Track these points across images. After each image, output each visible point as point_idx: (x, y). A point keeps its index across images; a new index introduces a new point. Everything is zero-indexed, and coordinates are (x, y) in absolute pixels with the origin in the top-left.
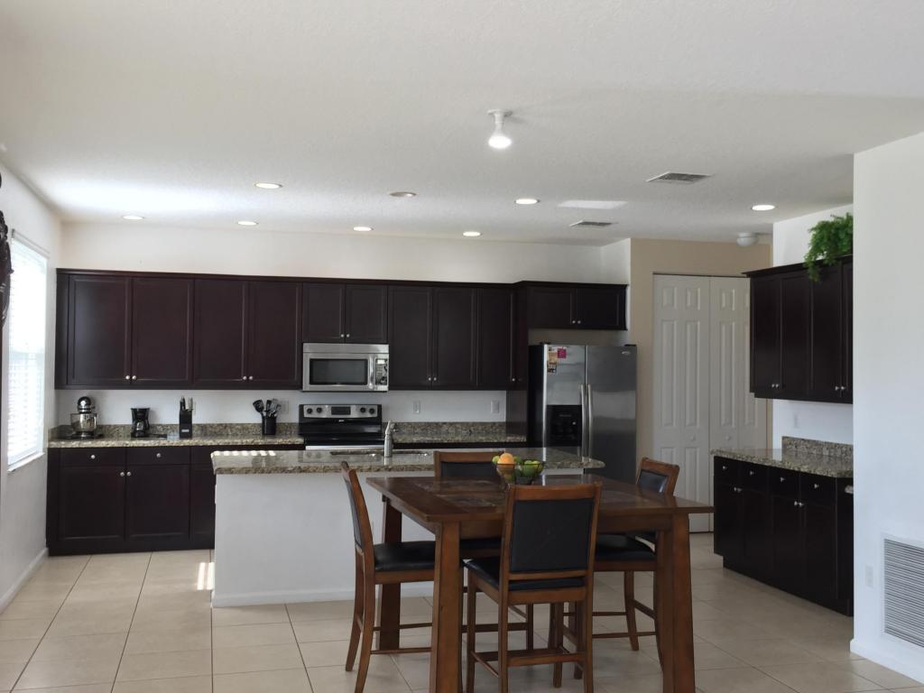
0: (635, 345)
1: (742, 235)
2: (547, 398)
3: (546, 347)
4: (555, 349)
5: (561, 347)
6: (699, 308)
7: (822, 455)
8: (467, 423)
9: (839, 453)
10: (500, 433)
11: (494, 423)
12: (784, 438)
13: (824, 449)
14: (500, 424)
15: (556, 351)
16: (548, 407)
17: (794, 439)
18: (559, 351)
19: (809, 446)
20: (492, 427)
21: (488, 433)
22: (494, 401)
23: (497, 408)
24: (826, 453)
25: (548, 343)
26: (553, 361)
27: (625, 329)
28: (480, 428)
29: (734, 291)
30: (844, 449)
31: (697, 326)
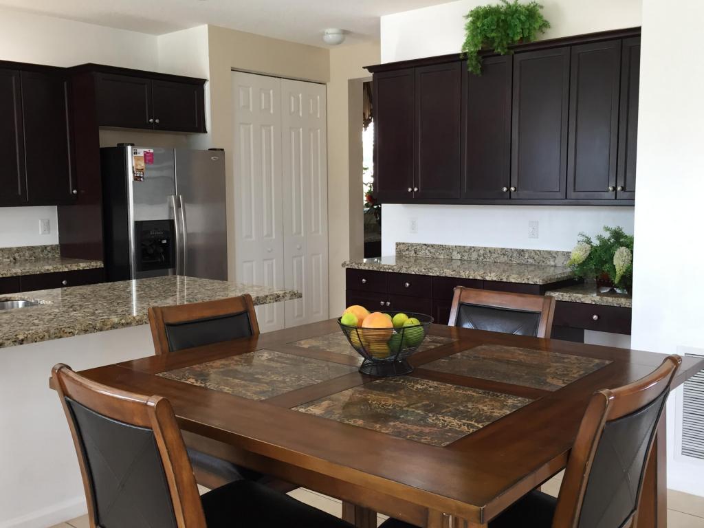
0: (222, 150)
1: (330, 31)
2: (135, 213)
3: (129, 148)
4: (141, 152)
5: (147, 150)
6: (272, 111)
7: (452, 259)
8: (10, 249)
9: (474, 256)
10: (54, 259)
11: (45, 247)
12: (398, 244)
13: (455, 253)
14: (53, 248)
15: (142, 155)
16: (137, 223)
17: (412, 245)
18: (146, 154)
19: (432, 250)
20: (42, 251)
21: (37, 259)
22: (42, 220)
23: (47, 227)
24: (457, 256)
25: (132, 145)
26: (139, 167)
27: (205, 131)
28: (27, 254)
29: (300, 95)
30: (482, 252)
31: (270, 130)
